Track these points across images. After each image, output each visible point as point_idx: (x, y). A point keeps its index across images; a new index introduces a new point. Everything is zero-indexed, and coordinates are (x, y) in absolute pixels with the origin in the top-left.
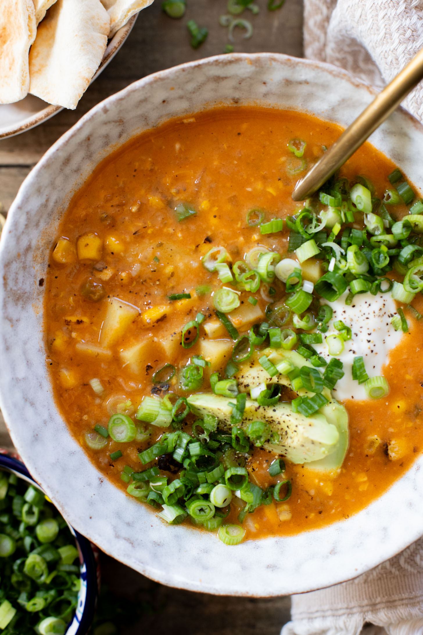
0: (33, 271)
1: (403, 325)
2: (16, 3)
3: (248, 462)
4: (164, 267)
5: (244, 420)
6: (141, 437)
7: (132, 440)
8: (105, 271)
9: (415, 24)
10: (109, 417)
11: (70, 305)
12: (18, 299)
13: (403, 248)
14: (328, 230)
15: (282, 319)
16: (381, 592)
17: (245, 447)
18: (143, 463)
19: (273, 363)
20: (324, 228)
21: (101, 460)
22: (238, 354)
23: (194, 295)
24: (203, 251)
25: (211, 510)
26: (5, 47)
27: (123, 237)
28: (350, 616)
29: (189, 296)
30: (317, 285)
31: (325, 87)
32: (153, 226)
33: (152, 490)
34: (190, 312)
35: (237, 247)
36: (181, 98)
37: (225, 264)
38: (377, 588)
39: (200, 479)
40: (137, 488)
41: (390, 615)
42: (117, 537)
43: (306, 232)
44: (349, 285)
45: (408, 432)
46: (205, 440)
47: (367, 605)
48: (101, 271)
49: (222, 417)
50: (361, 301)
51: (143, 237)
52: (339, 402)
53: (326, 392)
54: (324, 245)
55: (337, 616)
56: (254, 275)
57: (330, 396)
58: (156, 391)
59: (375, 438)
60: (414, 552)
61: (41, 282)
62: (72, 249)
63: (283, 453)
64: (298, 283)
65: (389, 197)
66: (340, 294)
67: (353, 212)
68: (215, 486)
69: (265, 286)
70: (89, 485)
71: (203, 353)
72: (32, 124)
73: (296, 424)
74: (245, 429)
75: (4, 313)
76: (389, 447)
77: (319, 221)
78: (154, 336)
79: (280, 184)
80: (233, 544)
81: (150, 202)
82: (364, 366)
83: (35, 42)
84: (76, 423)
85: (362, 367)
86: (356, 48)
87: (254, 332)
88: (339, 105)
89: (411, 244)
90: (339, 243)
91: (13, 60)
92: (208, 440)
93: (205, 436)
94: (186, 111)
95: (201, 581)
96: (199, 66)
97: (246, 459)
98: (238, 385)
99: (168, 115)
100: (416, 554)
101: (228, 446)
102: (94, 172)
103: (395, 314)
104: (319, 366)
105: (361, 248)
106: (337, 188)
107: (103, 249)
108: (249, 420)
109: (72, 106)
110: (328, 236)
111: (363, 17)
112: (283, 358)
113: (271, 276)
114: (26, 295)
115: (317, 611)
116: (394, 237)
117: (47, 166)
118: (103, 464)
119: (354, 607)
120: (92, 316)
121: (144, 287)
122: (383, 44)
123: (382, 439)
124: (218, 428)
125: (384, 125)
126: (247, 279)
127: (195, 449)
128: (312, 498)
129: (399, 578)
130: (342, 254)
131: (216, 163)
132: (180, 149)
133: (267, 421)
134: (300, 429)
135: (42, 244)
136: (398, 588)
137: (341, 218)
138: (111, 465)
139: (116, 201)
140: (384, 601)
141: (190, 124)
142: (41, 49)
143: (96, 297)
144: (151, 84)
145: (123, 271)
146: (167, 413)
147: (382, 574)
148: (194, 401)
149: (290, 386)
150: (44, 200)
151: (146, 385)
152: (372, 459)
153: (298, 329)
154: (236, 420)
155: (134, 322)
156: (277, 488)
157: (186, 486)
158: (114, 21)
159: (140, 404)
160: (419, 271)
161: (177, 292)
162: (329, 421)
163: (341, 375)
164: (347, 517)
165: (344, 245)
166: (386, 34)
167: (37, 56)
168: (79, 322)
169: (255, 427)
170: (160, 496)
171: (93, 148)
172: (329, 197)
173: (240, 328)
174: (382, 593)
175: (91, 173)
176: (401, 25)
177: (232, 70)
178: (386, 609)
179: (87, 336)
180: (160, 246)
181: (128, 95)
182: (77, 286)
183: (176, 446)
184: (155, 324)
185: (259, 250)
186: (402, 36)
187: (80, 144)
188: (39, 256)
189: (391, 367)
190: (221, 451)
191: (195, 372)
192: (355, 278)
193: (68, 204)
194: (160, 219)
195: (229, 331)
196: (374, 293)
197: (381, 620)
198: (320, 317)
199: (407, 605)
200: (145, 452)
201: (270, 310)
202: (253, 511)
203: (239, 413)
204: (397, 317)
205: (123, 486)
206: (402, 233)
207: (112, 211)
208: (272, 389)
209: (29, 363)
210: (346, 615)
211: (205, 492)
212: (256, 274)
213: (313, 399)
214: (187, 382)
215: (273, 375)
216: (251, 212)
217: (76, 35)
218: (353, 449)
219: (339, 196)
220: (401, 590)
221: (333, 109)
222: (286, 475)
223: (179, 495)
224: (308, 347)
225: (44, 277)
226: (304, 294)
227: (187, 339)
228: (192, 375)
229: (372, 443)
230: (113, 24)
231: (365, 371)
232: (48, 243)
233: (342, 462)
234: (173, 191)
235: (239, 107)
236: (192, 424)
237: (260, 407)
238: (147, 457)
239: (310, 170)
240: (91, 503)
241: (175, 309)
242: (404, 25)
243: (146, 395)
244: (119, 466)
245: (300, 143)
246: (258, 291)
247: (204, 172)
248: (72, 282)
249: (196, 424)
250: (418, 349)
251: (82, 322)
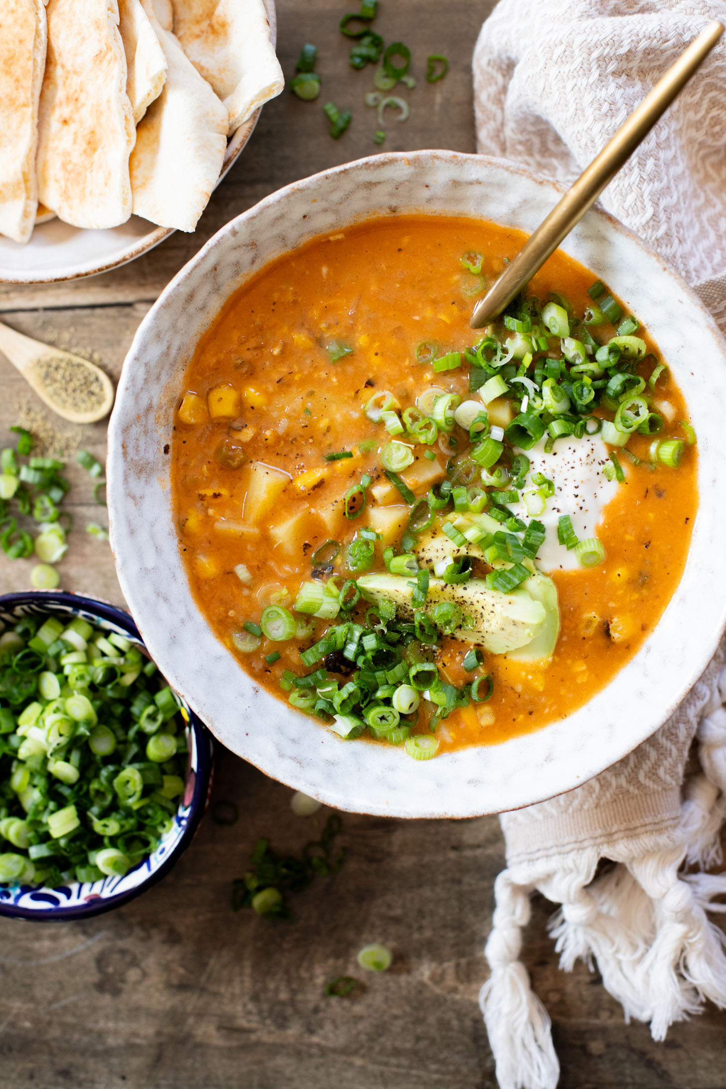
0: (156, 436)
1: (617, 473)
2: (108, 101)
3: (437, 656)
4: (318, 421)
5: (428, 603)
6: (302, 633)
7: (291, 637)
8: (245, 430)
9: (613, 95)
10: (263, 610)
11: (204, 475)
12: (141, 471)
13: (611, 378)
14: (516, 362)
15: (467, 475)
16: (617, 818)
17: (432, 636)
18: (307, 665)
19: (459, 530)
20: (512, 359)
21: (254, 665)
22: (415, 523)
23: (357, 453)
24: (364, 398)
25: (395, 717)
26: (96, 155)
27: (264, 387)
28: (581, 851)
29: (350, 455)
30: (508, 431)
31: (501, 186)
32: (301, 371)
33: (320, 698)
34: (353, 474)
35: (406, 390)
36: (325, 210)
37: (393, 412)
38: (612, 813)
39: (378, 680)
40: (302, 696)
41: (631, 847)
42: (281, 755)
43: (490, 366)
44: (547, 428)
45: (634, 606)
46: (382, 631)
47: (601, 836)
48: (240, 431)
49: (401, 601)
50: (562, 446)
51: (289, 385)
52: (545, 575)
53: (528, 562)
54: (513, 381)
55: (564, 854)
56: (430, 423)
57: (533, 568)
58: (316, 574)
59: (592, 615)
60: (656, 763)
61: (166, 449)
62: (201, 406)
63: (480, 642)
64: (485, 429)
65: (590, 316)
66: (536, 440)
67: (546, 338)
68: (398, 687)
69: (443, 436)
70: (242, 696)
71: (372, 523)
72: (138, 252)
73: (492, 601)
74: (430, 613)
75: (125, 489)
76: (611, 626)
77: (505, 351)
78: (311, 506)
79: (455, 308)
80: (424, 759)
81: (295, 342)
82: (571, 527)
83: (135, 148)
84: (221, 621)
85: (569, 528)
86: (543, 127)
87: (434, 493)
88: (521, 207)
89: (622, 372)
90: (532, 378)
91: (109, 174)
92: (386, 631)
93: (381, 626)
94: (332, 225)
95: (387, 803)
96: (345, 172)
97: (435, 652)
98: (419, 560)
99: (309, 232)
100: (659, 766)
101: (411, 637)
102: (223, 308)
103: (607, 460)
104: (516, 531)
105: (559, 382)
106: (525, 309)
107: (241, 403)
108: (435, 602)
109: (189, 227)
110: (517, 369)
111: (547, 90)
112: (472, 524)
113: (451, 423)
114: (149, 466)
115: (539, 850)
116: (599, 365)
117: (166, 306)
118: (257, 670)
119: (584, 840)
120: (232, 488)
121: (294, 447)
122: (574, 123)
123: (601, 617)
124: (397, 616)
125: (577, 228)
126: (421, 429)
127: (370, 642)
128: (519, 696)
129: (639, 798)
130: (535, 390)
131: (373, 288)
132: (328, 274)
133: (457, 602)
134: (497, 608)
135: (165, 402)
136: (638, 812)
137: (532, 347)
138: (267, 671)
139: (252, 343)
140: (622, 829)
141: (338, 242)
142: (143, 157)
143: (235, 464)
144: (288, 196)
145: (267, 428)
146: (332, 600)
147: (617, 795)
148: (365, 584)
149: (482, 558)
150: (166, 348)
151: (305, 567)
152: (590, 643)
153: (488, 487)
154: (419, 603)
155: (284, 491)
156: (475, 686)
157: (362, 690)
158: (233, 116)
159: (298, 593)
160: (634, 404)
161: (334, 451)
162: (533, 598)
163: (543, 540)
164: (564, 717)
165: (538, 379)
166: (577, 110)
167: (138, 166)
168: (216, 496)
169: (442, 610)
170: (331, 705)
171: (220, 279)
172: (516, 321)
173: (416, 490)
174: (620, 819)
175: (219, 310)
176: (595, 97)
177: (387, 173)
178: (625, 839)
179: (228, 512)
180: (311, 395)
181: (261, 212)
182: (211, 452)
183: (346, 640)
184: (311, 492)
185: (433, 392)
186: (597, 112)
187: (206, 276)
188: (162, 417)
189: (606, 527)
190: (403, 644)
191: (364, 548)
192: (555, 419)
193: (193, 350)
194: (308, 362)
195: (404, 496)
196: (580, 437)
197: (620, 855)
198: (514, 470)
199: (651, 832)
200: (309, 651)
201: (451, 466)
202: (447, 717)
203: (421, 594)
204: (610, 464)
205: (284, 695)
206: (608, 360)
207: (248, 355)
208: (461, 563)
209: (158, 550)
210: (575, 852)
211: (386, 696)
212: (432, 422)
213: (511, 571)
214: (355, 561)
215: (461, 545)
216: (421, 346)
217: (188, 139)
218: (566, 631)
219: (528, 319)
220: (643, 813)
221: (514, 212)
222: (485, 669)
223: (354, 702)
224: (502, 508)
225: (170, 443)
226: (493, 443)
227: (351, 508)
228: (361, 551)
229: (590, 622)
230: (232, 120)
231: (573, 533)
232: (172, 400)
233: (553, 648)
234: (323, 326)
235: (398, 217)
236: (364, 613)
237: (447, 585)
238: (312, 657)
239: (490, 288)
240: (246, 718)
241: (334, 472)
242: (598, 97)
243: (305, 580)
244: (277, 671)
245: (475, 256)
246: (436, 443)
247: (359, 300)
248: (205, 447)
249: (370, 612)
250: (638, 503)
251: (219, 495)
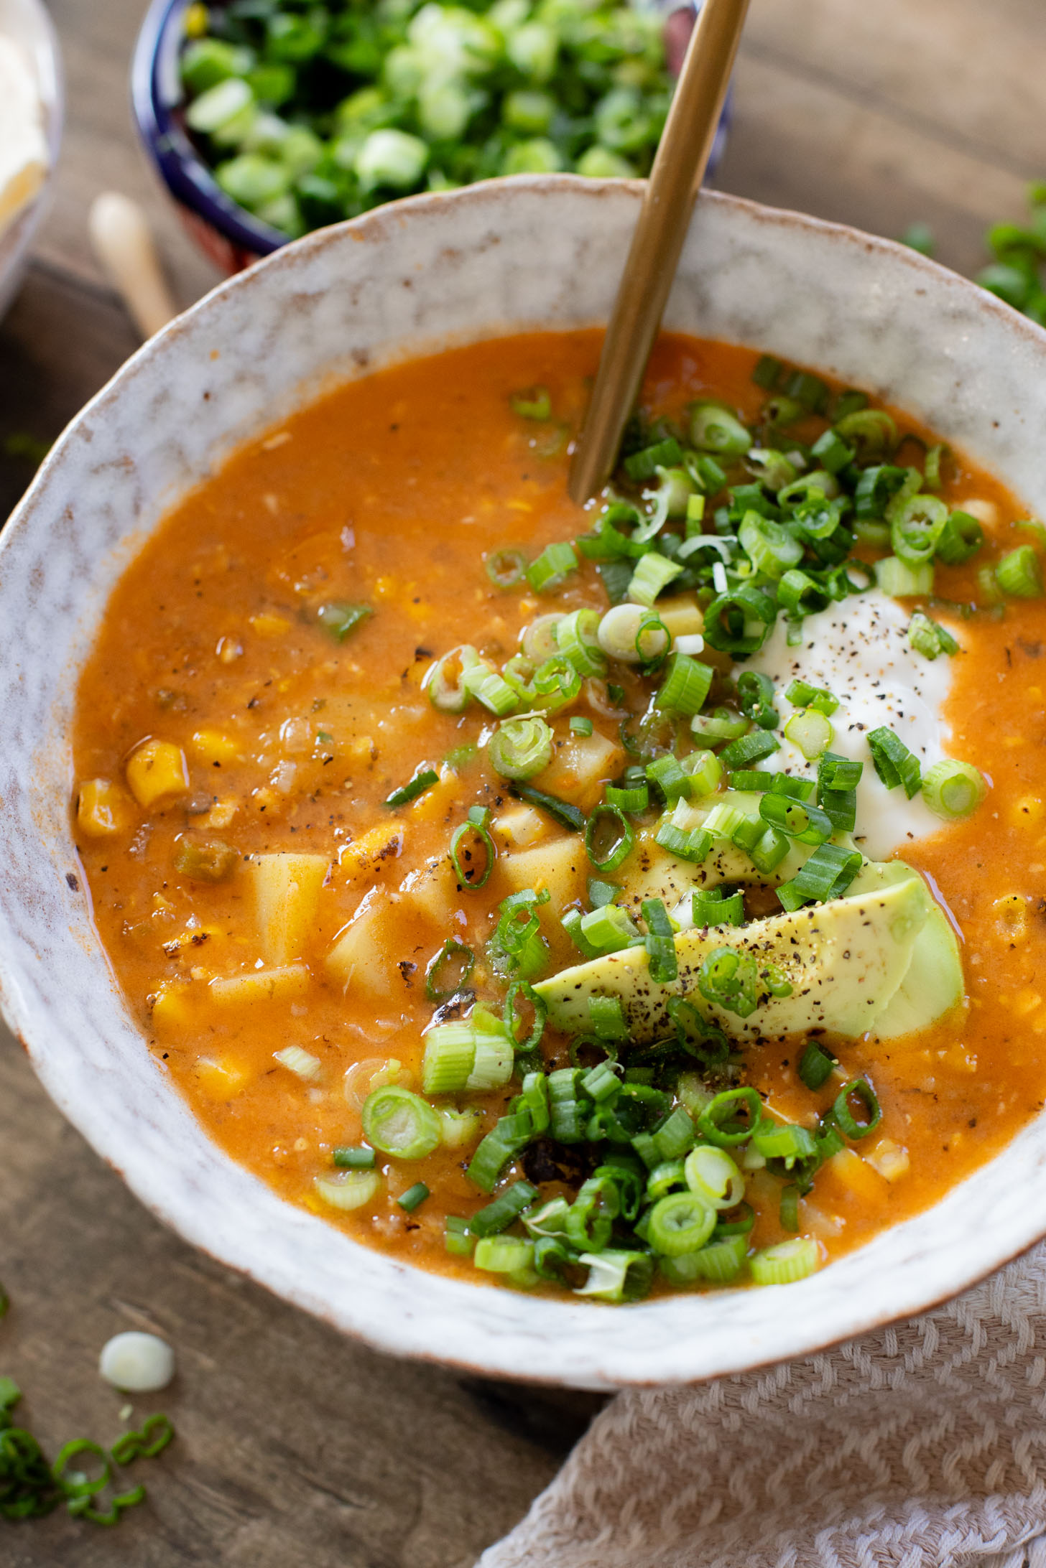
0: (44, 850)
1: (940, 640)
4: (349, 746)
5: (684, 975)
6: (457, 1129)
8: (216, 807)
11: (161, 911)
12: (31, 903)
13: (857, 483)
14: (677, 520)
17: (716, 1046)
20: (667, 519)
21: (379, 1227)
22: (601, 856)
23: (444, 771)
24: (421, 679)
25: (704, 1210)
27: (225, 723)
29: (432, 779)
30: (708, 630)
32: (286, 675)
33: (538, 1237)
34: (451, 815)
35: (494, 641)
36: (240, 378)
39: (644, 1156)
43: (633, 543)
48: (206, 812)
51: (272, 706)
52: (888, 858)
54: (683, 551)
59: (1009, 898)
61: (72, 882)
62: (120, 796)
63: (814, 1023)
65: (775, 413)
68: (687, 1156)
70: (373, 1274)
78: (387, 890)
81: (258, 630)
84: (282, 1167)
85: (895, 742)
89: (872, 464)
92: (622, 1068)
93: (609, 1062)
94: (262, 416)
96: (252, 278)
97: (735, 1081)
98: (634, 917)
108: (696, 969)
110: (683, 531)
114: (46, 899)
118: (389, 1234)
120: (226, 917)
121: (321, 807)
124: (631, 1028)
127: (601, 1079)
128: (936, 1099)
130: (730, 548)
131: (370, 500)
132: (280, 505)
135: (44, 789)
137: (695, 483)
138: (410, 1228)
139: (179, 659)
141: (280, 449)
143: (217, 869)
145: (259, 788)
146: (495, 1040)
150: (15, 677)
151: (417, 1011)
152: (1028, 950)
155: (328, 881)
156: (841, 1108)
157: (617, 1183)
160: (916, 511)
165: (727, 528)
168: (199, 941)
170: (565, 1240)
171: (86, 545)
173: (579, 799)
179: (230, 963)
180: (320, 708)
182: (163, 867)
183: (550, 1108)
184: (380, 863)
185: (544, 622)
187: (56, 530)
188: (45, 817)
189: (963, 737)
193: (72, 698)
194: (294, 655)
196: (843, 600)
201: (627, 739)
205: (462, 1264)
207: (176, 682)
208: (719, 889)
209: (110, 1047)
211: (672, 1180)
214: (510, 963)
216: (494, 561)
218: (972, 945)
222: (846, 1070)
223: (611, 1214)
225: (76, 872)
226: (690, 660)
227: (469, 874)
229: (1010, 912)
232: (57, 793)
233: (962, 982)
234: (300, 588)
235: (374, 375)
236: (567, 1053)
237: (706, 932)
244: (432, 1222)
246: (584, 699)
250: (1001, 677)
251: (205, 937)
